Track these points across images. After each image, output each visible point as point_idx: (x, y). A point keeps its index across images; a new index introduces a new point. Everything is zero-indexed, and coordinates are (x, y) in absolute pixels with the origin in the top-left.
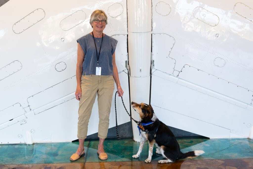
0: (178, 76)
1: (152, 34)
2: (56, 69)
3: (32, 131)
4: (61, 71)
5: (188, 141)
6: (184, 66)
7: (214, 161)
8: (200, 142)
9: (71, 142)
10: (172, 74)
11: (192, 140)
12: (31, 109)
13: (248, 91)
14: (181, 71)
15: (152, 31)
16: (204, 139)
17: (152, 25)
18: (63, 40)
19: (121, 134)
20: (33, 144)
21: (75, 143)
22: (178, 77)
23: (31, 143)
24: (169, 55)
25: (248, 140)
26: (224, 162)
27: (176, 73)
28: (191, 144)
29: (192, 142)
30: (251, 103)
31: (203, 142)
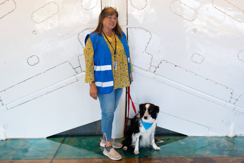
0: (155, 71)
1: (127, 28)
2: (28, 63)
3: (5, 127)
4: (33, 65)
5: (165, 139)
6: (161, 62)
7: (183, 159)
8: (177, 140)
9: (46, 138)
10: (149, 70)
11: (169, 137)
12: (3, 104)
13: (227, 88)
14: (158, 67)
15: (127, 25)
16: (182, 137)
17: (127, 18)
18: (35, 32)
19: (98, 130)
20: (6, 140)
21: (49, 139)
22: (155, 73)
23: (4, 138)
24: (146, 49)
25: (226, 138)
26: (193, 160)
27: (153, 69)
28: (167, 141)
29: (169, 139)
30: (230, 101)
31: (180, 139)
